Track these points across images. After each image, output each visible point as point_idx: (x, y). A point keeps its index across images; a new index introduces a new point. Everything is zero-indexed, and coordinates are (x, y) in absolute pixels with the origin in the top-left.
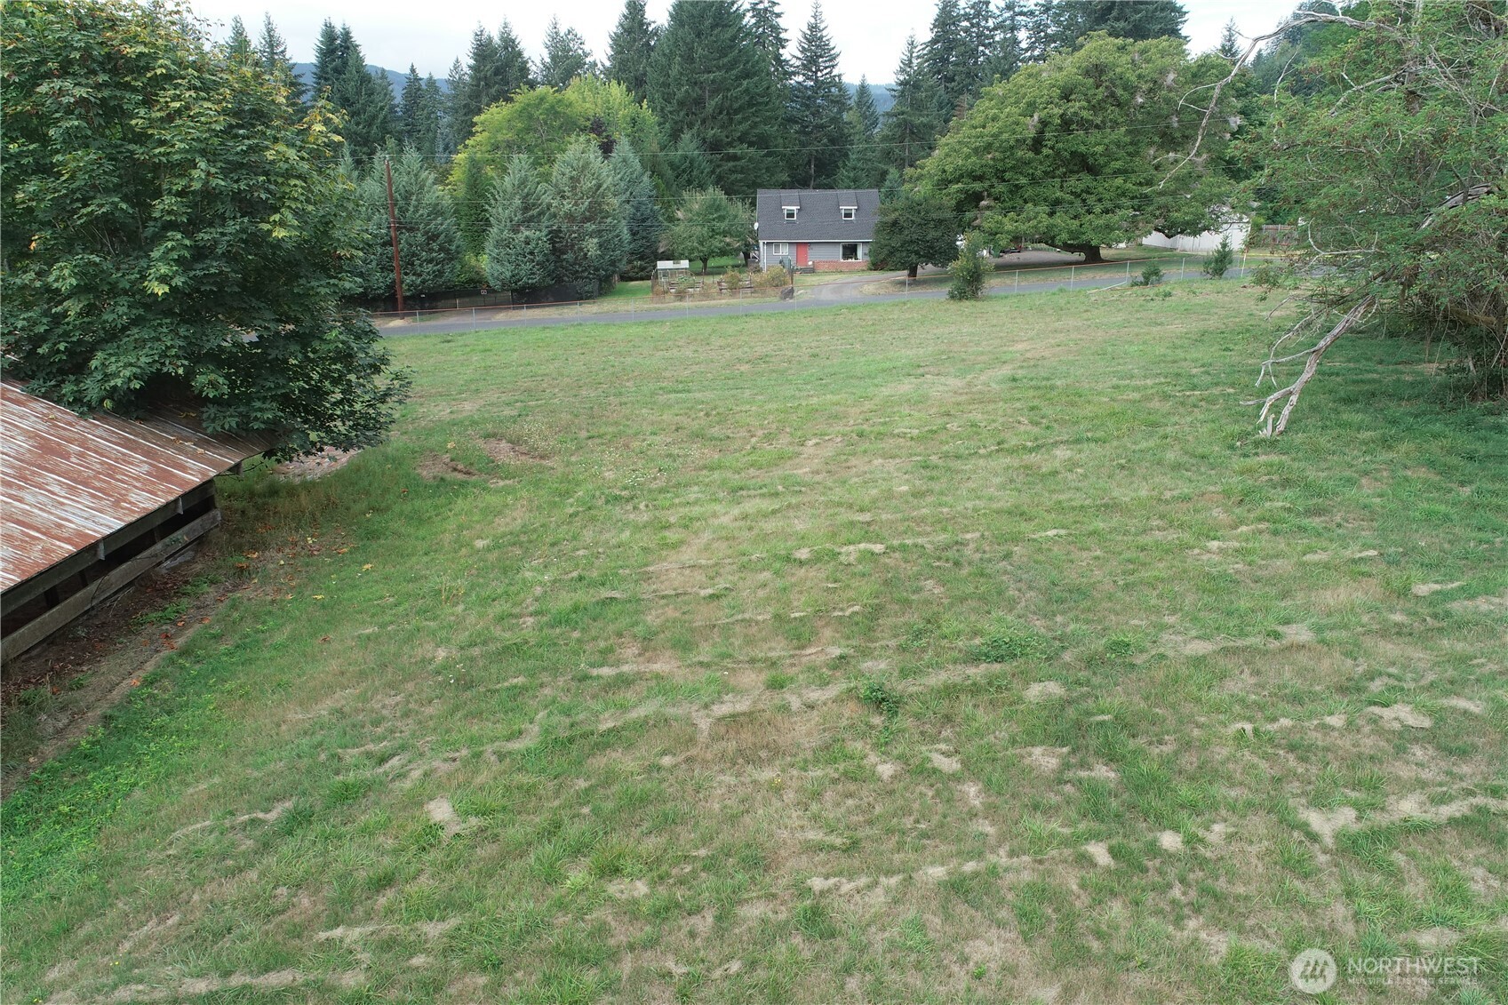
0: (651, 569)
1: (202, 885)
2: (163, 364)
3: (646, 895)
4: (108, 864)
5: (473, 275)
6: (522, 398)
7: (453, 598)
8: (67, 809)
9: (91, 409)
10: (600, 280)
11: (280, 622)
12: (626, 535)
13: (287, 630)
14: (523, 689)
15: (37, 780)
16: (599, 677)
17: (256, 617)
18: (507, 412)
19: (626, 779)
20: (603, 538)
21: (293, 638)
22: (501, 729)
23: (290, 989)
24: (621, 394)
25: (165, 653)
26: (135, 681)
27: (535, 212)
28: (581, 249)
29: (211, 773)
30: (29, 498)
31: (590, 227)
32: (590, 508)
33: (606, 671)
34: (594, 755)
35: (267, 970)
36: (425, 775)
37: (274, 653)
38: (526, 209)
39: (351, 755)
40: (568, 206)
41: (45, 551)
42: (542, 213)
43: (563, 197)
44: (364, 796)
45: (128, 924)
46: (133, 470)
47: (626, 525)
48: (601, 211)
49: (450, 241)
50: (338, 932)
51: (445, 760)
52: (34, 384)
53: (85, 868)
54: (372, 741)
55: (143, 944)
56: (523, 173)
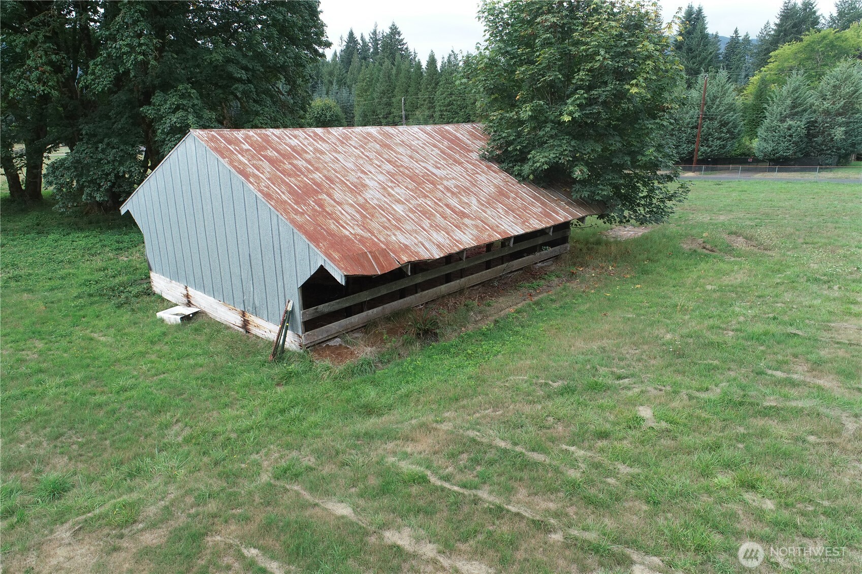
0: (832, 325)
1: (515, 402)
2: (560, 159)
3: (771, 510)
4: (480, 380)
5: (746, 151)
6: (761, 217)
7: (684, 310)
8: (470, 352)
9: (524, 179)
10: (840, 157)
11: (585, 301)
12: (817, 302)
13: (587, 306)
14: (716, 368)
15: (463, 337)
16: (772, 375)
17: (574, 296)
18: (748, 223)
19: (776, 438)
20: (798, 299)
21: (589, 310)
22: (694, 384)
23: (542, 464)
24: (837, 222)
25: (528, 301)
26: (512, 310)
27: (799, 109)
28: (830, 135)
29: (533, 358)
30: (489, 212)
31: (840, 119)
32: (793, 282)
33: (779, 374)
34: (756, 417)
35: (533, 450)
36: (642, 392)
37: (578, 314)
38: (794, 107)
39: (603, 370)
40: (826, 104)
41: (489, 235)
42: (805, 110)
43: (824, 99)
44: (605, 391)
45: (480, 406)
46: (535, 210)
47: (819, 296)
48: (853, 109)
49: (735, 127)
50: (572, 449)
51: (656, 389)
52: (503, 165)
53: (470, 378)
54: (617, 367)
55: (484, 417)
56: (798, 83)
